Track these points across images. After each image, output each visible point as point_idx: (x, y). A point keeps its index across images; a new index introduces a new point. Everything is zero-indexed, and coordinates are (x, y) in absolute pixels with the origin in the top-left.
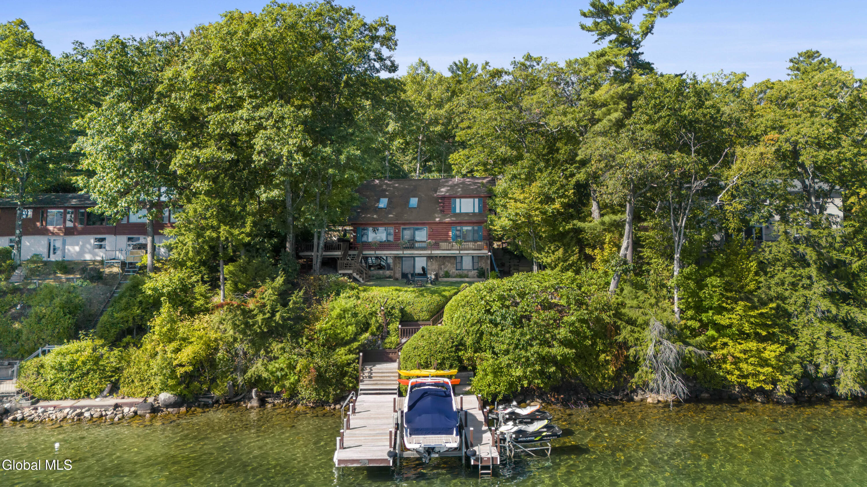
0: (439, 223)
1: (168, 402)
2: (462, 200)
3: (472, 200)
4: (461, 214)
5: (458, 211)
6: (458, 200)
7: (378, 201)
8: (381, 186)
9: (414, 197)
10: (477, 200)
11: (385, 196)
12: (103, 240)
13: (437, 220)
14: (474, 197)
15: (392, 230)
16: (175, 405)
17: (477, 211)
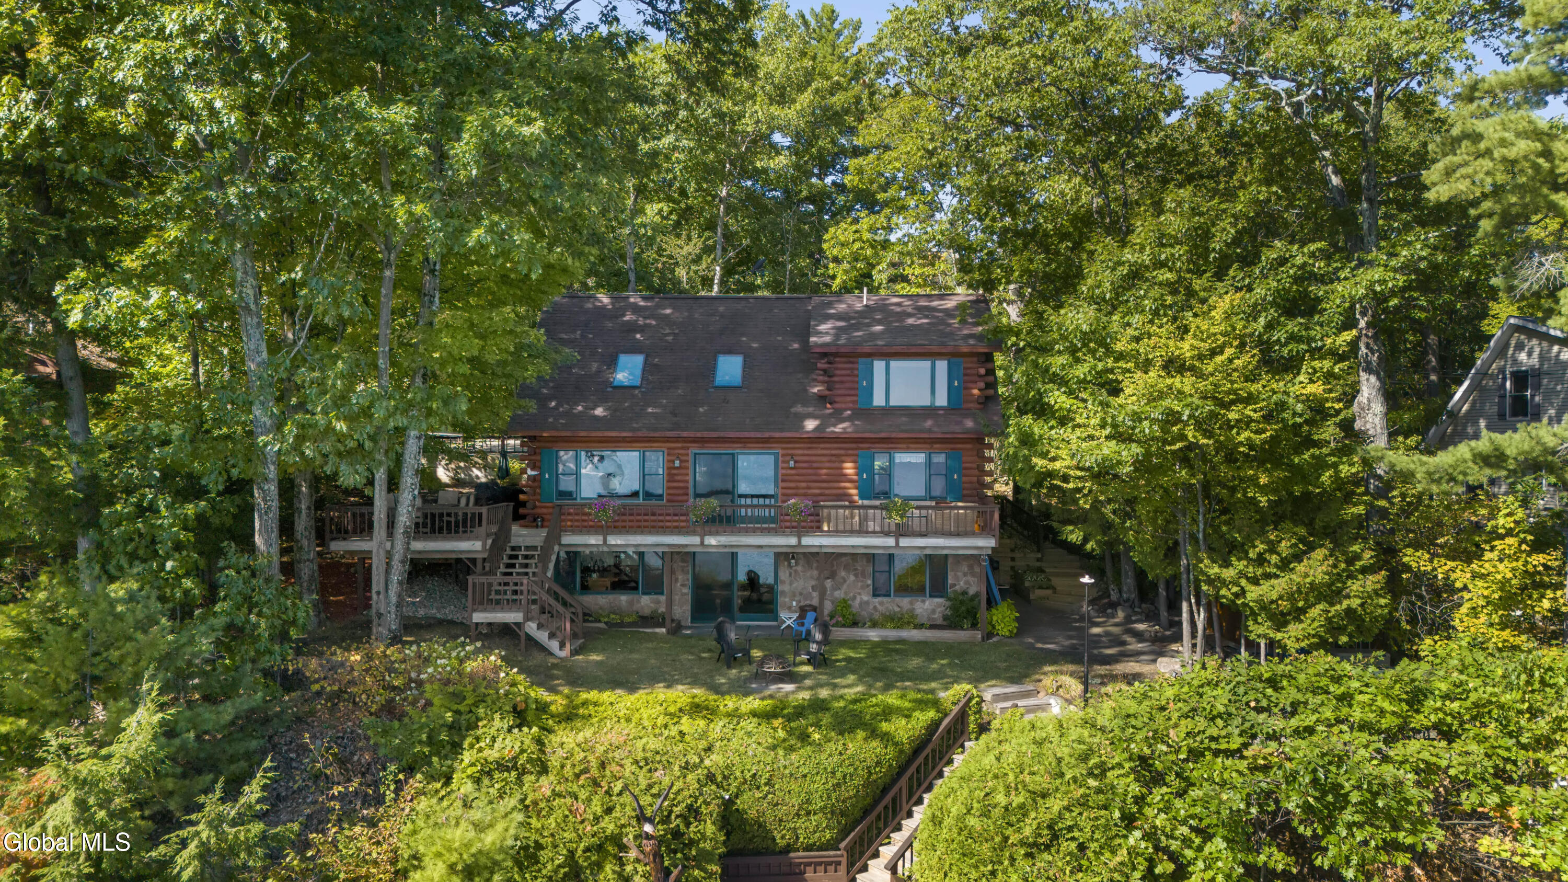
0: (817, 439)
2: (893, 364)
3: (926, 364)
4: (889, 411)
5: (878, 400)
6: (879, 366)
7: (612, 363)
8: (616, 314)
9: (730, 351)
10: (942, 366)
11: (634, 349)
13: (810, 425)
14: (932, 355)
15: (657, 461)
17: (942, 400)
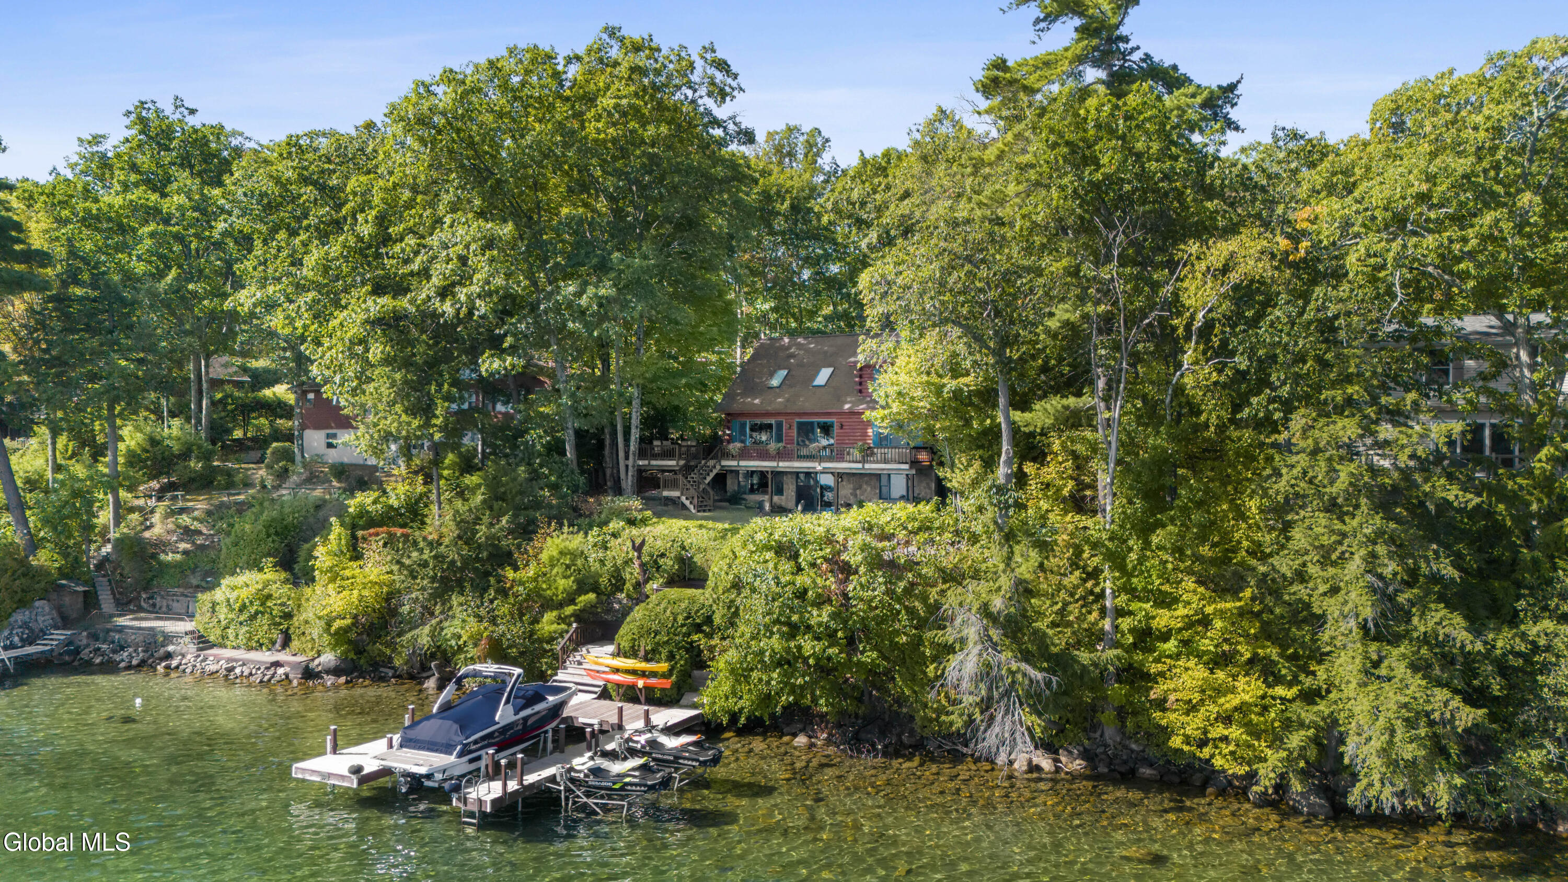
0: (852, 413)
1: (327, 666)
7: (772, 375)
9: (827, 366)
11: (786, 367)
12: (334, 436)
13: (847, 406)
16: (336, 671)
